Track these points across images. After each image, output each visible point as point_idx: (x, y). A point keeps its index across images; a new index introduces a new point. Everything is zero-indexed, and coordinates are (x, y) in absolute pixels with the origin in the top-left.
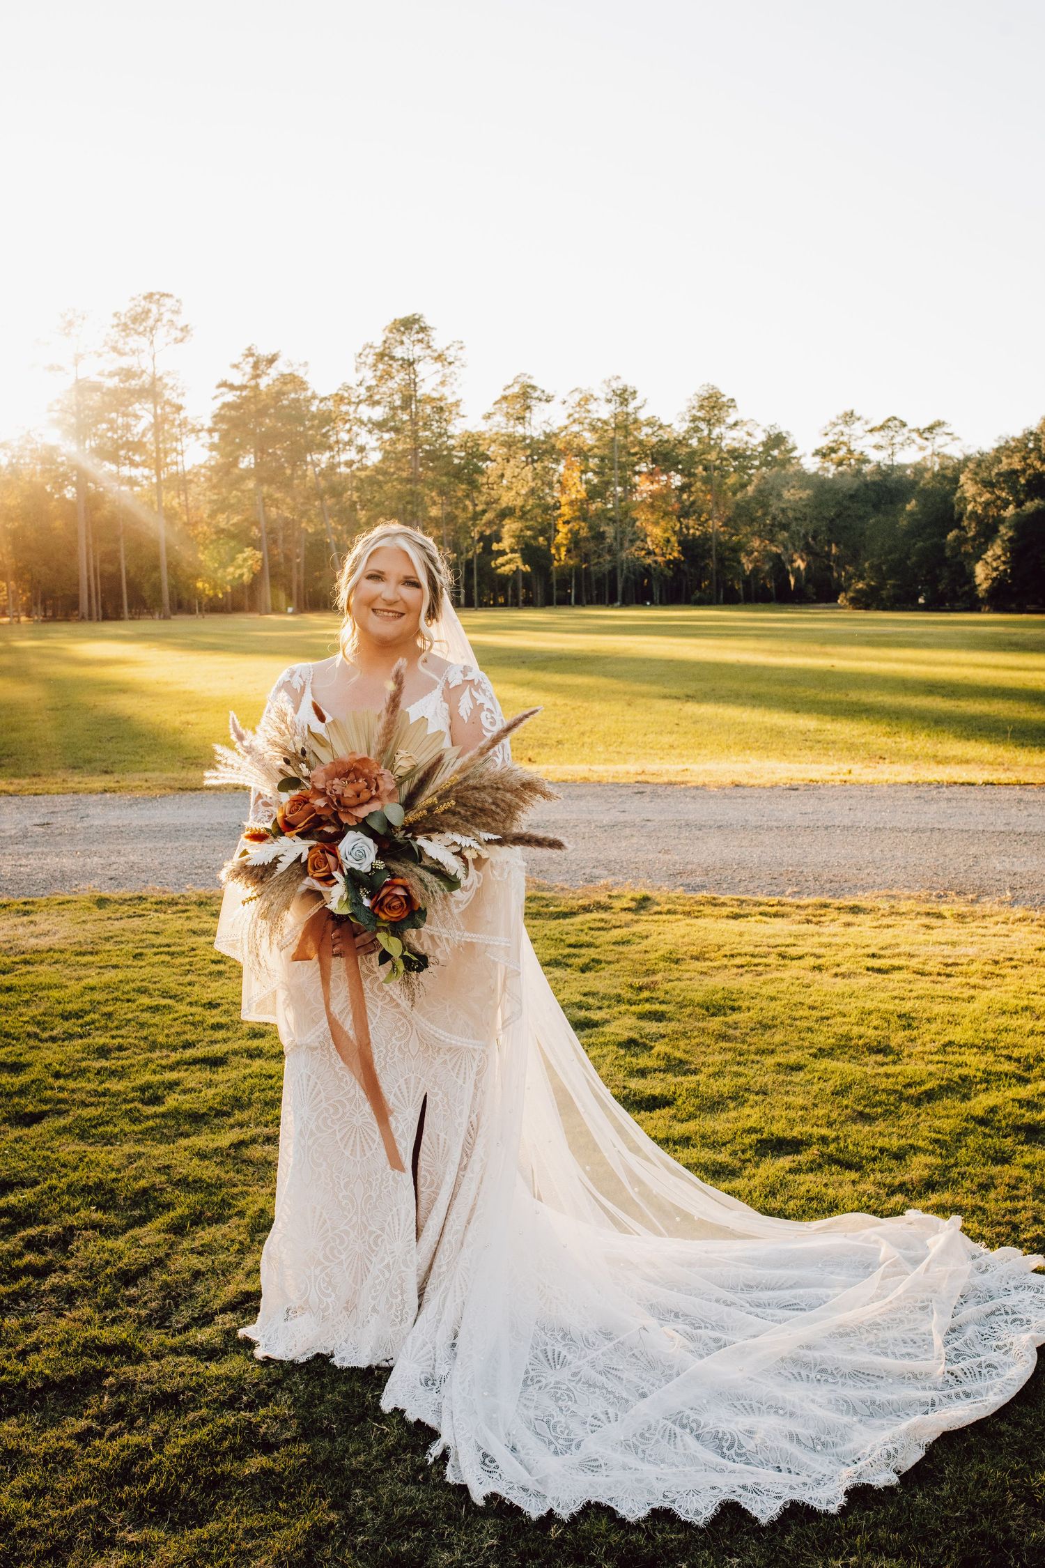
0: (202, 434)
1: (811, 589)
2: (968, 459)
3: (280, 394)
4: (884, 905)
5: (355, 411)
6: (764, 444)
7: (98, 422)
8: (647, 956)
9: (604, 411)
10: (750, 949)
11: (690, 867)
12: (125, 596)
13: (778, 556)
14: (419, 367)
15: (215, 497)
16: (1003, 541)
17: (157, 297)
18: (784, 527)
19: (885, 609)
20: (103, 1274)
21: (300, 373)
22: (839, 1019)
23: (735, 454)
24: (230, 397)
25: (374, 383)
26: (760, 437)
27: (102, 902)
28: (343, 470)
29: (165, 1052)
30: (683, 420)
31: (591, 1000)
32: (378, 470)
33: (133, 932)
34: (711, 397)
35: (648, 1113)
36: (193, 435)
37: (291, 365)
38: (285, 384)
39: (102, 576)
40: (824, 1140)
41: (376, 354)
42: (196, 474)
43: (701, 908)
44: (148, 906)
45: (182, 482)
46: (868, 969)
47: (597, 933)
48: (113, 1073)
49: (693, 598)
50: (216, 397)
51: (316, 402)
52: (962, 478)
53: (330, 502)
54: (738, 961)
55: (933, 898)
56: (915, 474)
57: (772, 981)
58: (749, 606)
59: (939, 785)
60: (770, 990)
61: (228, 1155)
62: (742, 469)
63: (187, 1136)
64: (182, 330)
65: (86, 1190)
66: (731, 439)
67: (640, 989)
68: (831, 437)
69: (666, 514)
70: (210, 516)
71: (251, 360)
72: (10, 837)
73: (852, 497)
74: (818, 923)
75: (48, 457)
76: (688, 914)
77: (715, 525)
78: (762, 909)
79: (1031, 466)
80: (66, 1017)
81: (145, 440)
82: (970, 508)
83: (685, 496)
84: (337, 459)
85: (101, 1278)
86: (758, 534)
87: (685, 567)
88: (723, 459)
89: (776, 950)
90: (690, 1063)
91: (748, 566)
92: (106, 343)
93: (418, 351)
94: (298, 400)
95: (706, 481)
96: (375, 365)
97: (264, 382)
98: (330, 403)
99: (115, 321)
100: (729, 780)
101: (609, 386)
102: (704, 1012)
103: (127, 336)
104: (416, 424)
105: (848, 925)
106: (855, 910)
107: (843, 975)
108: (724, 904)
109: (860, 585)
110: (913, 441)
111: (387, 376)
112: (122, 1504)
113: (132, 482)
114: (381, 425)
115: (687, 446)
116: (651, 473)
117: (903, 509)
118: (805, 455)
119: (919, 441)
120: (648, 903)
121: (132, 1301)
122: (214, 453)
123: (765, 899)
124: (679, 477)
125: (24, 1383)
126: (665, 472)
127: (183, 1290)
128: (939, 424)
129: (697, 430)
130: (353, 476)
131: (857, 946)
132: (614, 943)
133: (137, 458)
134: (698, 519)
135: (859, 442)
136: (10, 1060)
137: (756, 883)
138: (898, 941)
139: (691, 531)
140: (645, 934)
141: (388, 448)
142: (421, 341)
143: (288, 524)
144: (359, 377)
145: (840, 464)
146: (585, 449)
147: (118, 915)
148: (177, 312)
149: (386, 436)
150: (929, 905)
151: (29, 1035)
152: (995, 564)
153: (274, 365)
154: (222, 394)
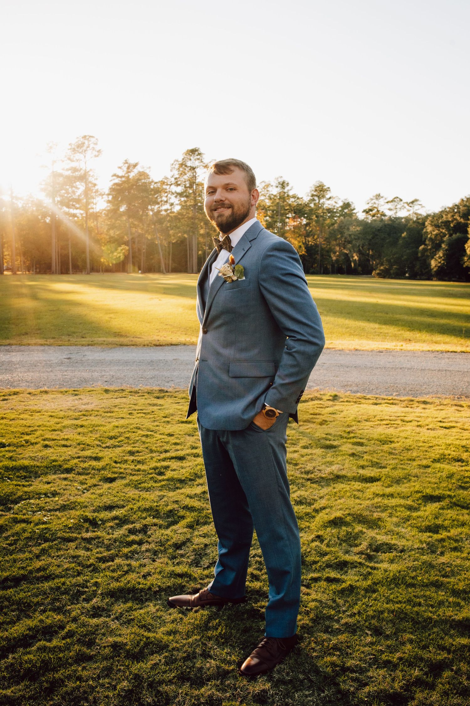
0: (104, 196)
1: (360, 269)
2: (428, 216)
3: (139, 180)
4: (437, 401)
5: (169, 188)
6: (341, 207)
7: (61, 190)
8: (346, 419)
9: (275, 191)
10: (388, 418)
11: (349, 383)
12: (71, 264)
13: (347, 254)
14: (197, 170)
15: (109, 223)
16: (443, 251)
17: (88, 137)
18: (349, 242)
19: (392, 278)
20: (167, 545)
21: (147, 171)
22: (437, 447)
23: (329, 210)
24: (117, 181)
25: (177, 176)
26: (340, 204)
27: (107, 391)
28: (163, 213)
29: (157, 454)
30: (308, 195)
31: (330, 437)
32: (179, 213)
33: (124, 404)
34: (320, 186)
35: (371, 484)
36: (100, 197)
37: (144, 168)
38: (141, 176)
39: (61, 255)
40: (449, 496)
41: (179, 164)
42: (101, 213)
43: (360, 400)
44: (127, 393)
45: (96, 216)
46: (441, 427)
47: (321, 409)
48: (139, 462)
49: (310, 271)
50: (111, 181)
51: (153, 184)
52: (426, 223)
53: (158, 226)
54: (384, 422)
55: (456, 399)
56: (406, 221)
57: (403, 431)
58: (334, 275)
59: (442, 352)
60: (403, 435)
61: (201, 497)
62: (332, 217)
63: (180, 489)
64: (98, 151)
65: (146, 510)
66: (327, 204)
67: (349, 433)
68: (370, 205)
69: (300, 235)
70: (107, 231)
71: (127, 165)
72: (56, 363)
73: (379, 230)
74: (411, 407)
75: (39, 204)
76: (355, 402)
77: (320, 241)
78: (386, 401)
79: (456, 219)
80: (111, 438)
81: (81, 198)
82: (429, 236)
83: (307, 228)
84: (161, 208)
85: (166, 546)
86: (339, 245)
87: (307, 258)
88: (324, 213)
89: (399, 418)
90: (381, 464)
91: (334, 258)
92: (66, 156)
93: (197, 163)
94: (146, 183)
95: (317, 222)
96: (179, 169)
97: (132, 175)
98: (159, 185)
99: (70, 147)
100: (353, 348)
101: (278, 180)
102: (379, 443)
103: (75, 153)
104: (195, 194)
105: (424, 409)
106: (425, 403)
107: (431, 429)
108: (369, 399)
109: (382, 268)
110: (405, 207)
111: (183, 174)
112: (210, 639)
113: (74, 216)
114: (181, 195)
115: (309, 207)
116: (294, 218)
117: (401, 236)
118: (358, 212)
119: (408, 207)
120: (337, 398)
121: (182, 556)
122: (109, 204)
123: (386, 397)
124: (305, 220)
125: (150, 589)
126: (300, 217)
127: (202, 552)
128: (416, 200)
129: (314, 200)
130: (168, 215)
131: (432, 418)
132: (330, 414)
133: (77, 206)
134: (313, 238)
135: (382, 207)
136: (94, 455)
137: (379, 391)
138: (449, 415)
139: (310, 243)
140: (341, 410)
141: (183, 204)
142: (198, 159)
143: (140, 236)
144: (172, 173)
145: (373, 216)
146: (266, 207)
147: (115, 397)
148: (96, 144)
149: (183, 199)
150: (455, 401)
151: (97, 445)
152: (439, 260)
153: (137, 167)
154: (114, 179)
